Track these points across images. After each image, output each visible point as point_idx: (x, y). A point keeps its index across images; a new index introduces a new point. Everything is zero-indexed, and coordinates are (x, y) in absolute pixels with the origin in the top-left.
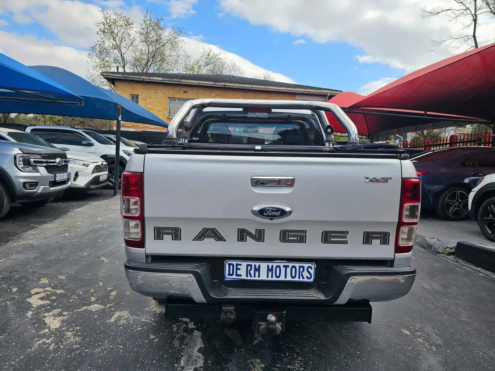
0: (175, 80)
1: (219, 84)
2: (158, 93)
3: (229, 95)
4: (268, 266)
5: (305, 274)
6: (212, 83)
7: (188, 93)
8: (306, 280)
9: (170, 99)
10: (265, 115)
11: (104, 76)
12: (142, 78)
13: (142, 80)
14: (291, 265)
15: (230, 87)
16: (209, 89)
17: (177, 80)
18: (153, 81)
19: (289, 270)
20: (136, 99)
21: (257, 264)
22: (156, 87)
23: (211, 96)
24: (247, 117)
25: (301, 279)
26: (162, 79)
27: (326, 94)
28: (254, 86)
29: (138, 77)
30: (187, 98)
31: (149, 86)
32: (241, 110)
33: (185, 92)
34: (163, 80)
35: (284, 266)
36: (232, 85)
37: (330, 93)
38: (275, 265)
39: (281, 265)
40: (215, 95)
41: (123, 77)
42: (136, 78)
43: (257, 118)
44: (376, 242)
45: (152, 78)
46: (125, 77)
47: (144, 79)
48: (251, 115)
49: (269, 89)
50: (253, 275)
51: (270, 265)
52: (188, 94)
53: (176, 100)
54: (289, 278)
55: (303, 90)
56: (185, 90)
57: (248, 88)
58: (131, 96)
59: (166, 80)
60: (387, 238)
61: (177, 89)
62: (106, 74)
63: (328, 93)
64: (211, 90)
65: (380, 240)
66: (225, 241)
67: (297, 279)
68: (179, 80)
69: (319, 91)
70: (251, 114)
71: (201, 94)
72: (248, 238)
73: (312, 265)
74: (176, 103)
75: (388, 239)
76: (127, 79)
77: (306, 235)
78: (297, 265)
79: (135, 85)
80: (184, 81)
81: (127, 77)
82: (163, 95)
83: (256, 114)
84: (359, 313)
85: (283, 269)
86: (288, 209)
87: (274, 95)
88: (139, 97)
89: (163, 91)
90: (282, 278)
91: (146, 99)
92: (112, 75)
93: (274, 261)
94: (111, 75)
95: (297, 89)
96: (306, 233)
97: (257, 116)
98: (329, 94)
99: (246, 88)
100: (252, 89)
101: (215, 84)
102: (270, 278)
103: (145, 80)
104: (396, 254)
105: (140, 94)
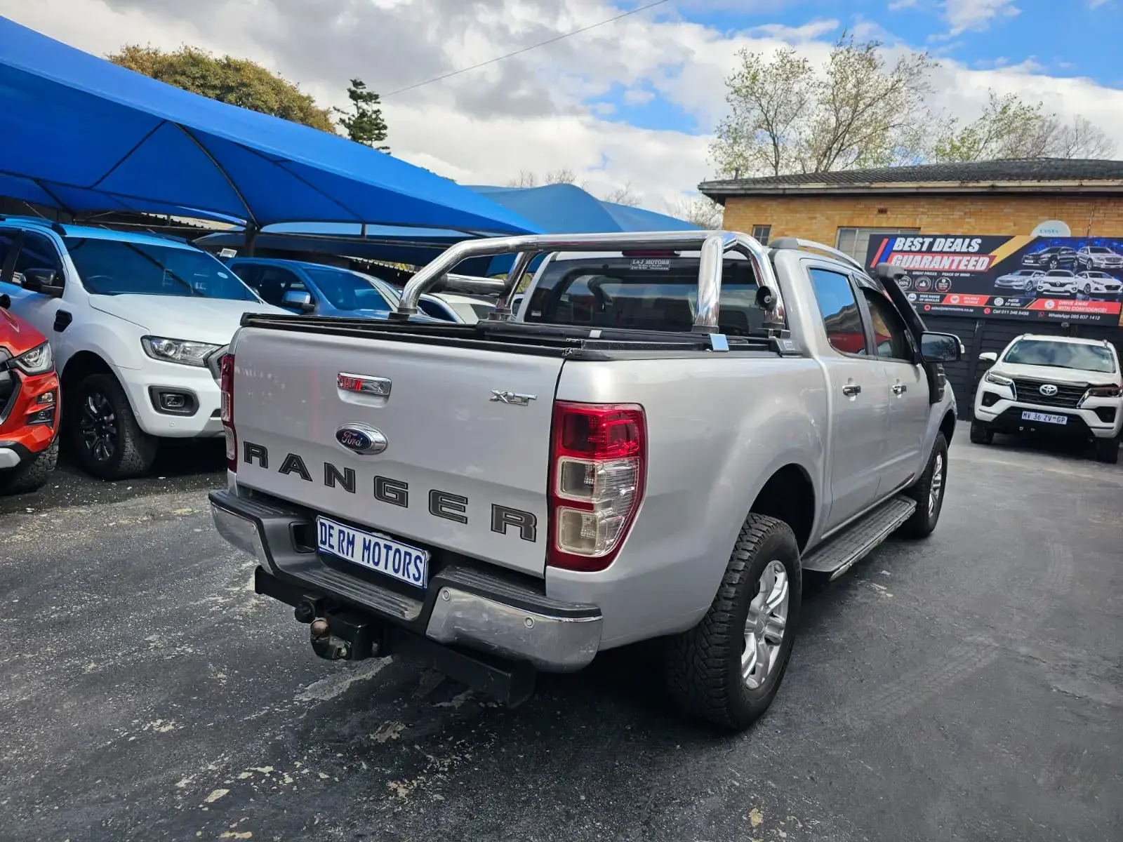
0: (857, 184)
1: (975, 184)
2: (815, 218)
3: (1005, 210)
4: (364, 539)
5: (412, 569)
6: (956, 184)
7: (889, 213)
8: (411, 581)
9: (841, 231)
10: (662, 264)
11: (705, 191)
12: (780, 187)
13: (781, 192)
14: (395, 546)
15: (1010, 190)
16: (947, 200)
17: (862, 185)
18: (806, 192)
19: (391, 553)
20: (763, 235)
21: (352, 532)
22: (810, 203)
23: (951, 217)
24: (628, 271)
25: (405, 578)
26: (826, 187)
29: (772, 187)
30: (884, 225)
31: (795, 205)
32: (619, 254)
33: (882, 211)
34: (828, 187)
35: (386, 546)
36: (1016, 184)
38: (374, 540)
39: (382, 543)
40: (962, 213)
41: (742, 189)
42: (770, 189)
43: (647, 272)
44: (513, 531)
45: (802, 186)
46: (745, 189)
47: (785, 189)
48: (639, 265)
50: (345, 552)
51: (368, 538)
52: (889, 216)
53: (857, 231)
54: (390, 571)
56: (882, 207)
57: (1064, 190)
58: (755, 230)
59: (835, 188)
60: (532, 526)
61: (862, 205)
62: (709, 186)
64: (953, 203)
65: (519, 528)
66: (311, 480)
67: (399, 575)
68: (867, 184)
70: (638, 262)
71: (923, 213)
72: (337, 482)
73: (423, 553)
74: (856, 238)
75: (533, 529)
76: (749, 192)
77: (407, 492)
78: (403, 549)
79: (766, 204)
80: (878, 186)
81: (750, 189)
82: (827, 221)
83: (649, 262)
84: (492, 679)
85: (384, 551)
86: (375, 437)
88: (772, 230)
89: (828, 212)
90: (381, 568)
91: (786, 233)
92: (720, 187)
93: (374, 534)
94: (718, 187)
96: (407, 489)
97: (649, 268)
99: (1058, 190)
101: (965, 184)
102: (365, 564)
103: (787, 192)
104: (548, 567)
105: (773, 224)
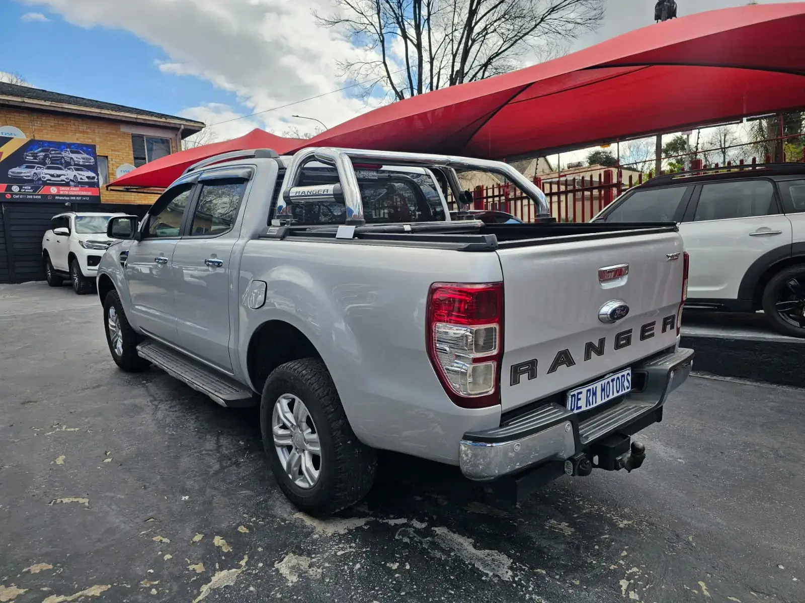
4: (602, 385)
5: (626, 384)
8: (626, 391)
14: (616, 377)
19: (615, 382)
21: (594, 387)
25: (623, 391)
27: (178, 126)
28: (27, 100)
37: (184, 125)
38: (606, 382)
39: (610, 380)
49: (62, 108)
50: (591, 402)
51: (603, 382)
54: (615, 394)
55: (134, 116)
57: (11, 103)
60: (674, 321)
63: (181, 125)
65: (670, 325)
67: (620, 392)
69: (163, 120)
72: (593, 354)
73: (629, 371)
77: (631, 335)
78: (620, 375)
85: (611, 384)
87: (75, 120)
90: (611, 396)
93: (605, 377)
95: (122, 114)
96: (632, 332)
98: (183, 127)
100: (23, 105)
102: (603, 401)
